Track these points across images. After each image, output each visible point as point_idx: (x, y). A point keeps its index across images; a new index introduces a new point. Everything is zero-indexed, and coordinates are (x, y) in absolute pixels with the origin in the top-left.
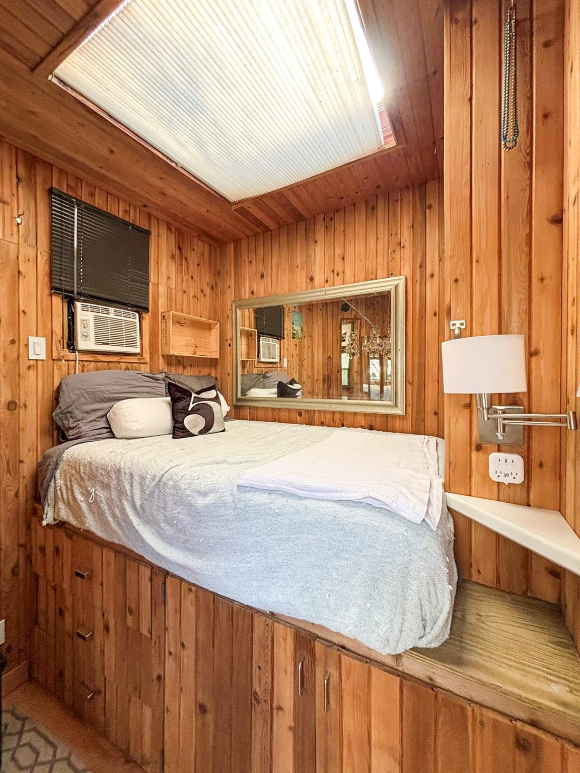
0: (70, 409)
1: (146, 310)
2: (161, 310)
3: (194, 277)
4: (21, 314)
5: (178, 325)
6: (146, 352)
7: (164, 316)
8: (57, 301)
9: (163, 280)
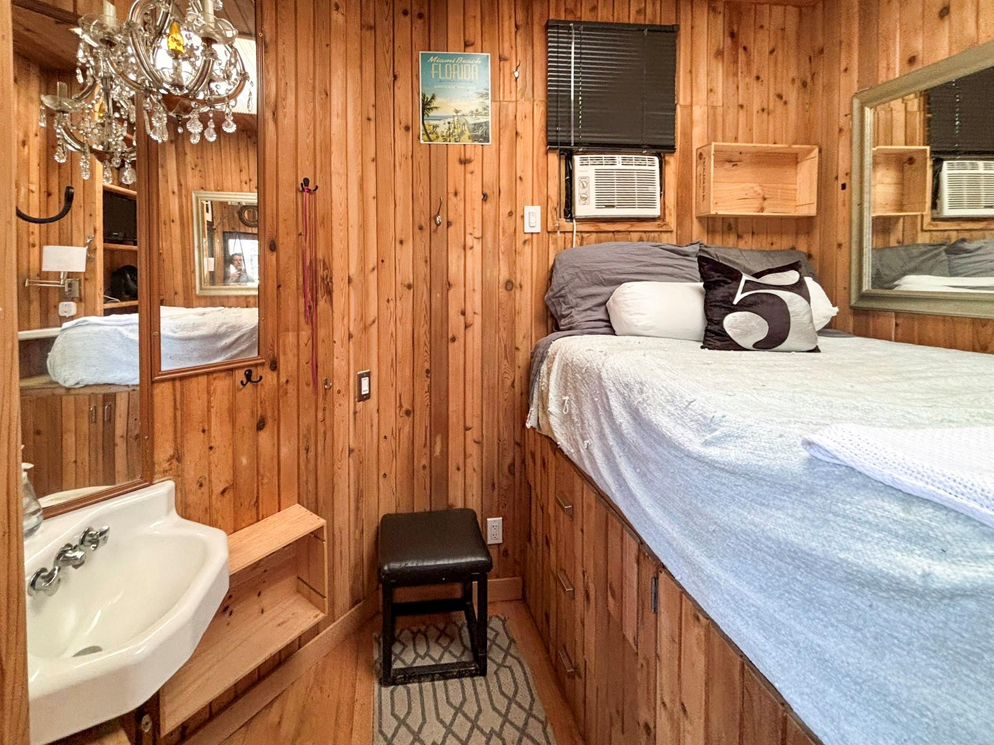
0: (563, 292)
1: (671, 149)
2: (696, 144)
3: (762, 76)
4: (518, 181)
5: (728, 166)
6: (670, 215)
7: (701, 154)
8: (553, 158)
9: (701, 96)
